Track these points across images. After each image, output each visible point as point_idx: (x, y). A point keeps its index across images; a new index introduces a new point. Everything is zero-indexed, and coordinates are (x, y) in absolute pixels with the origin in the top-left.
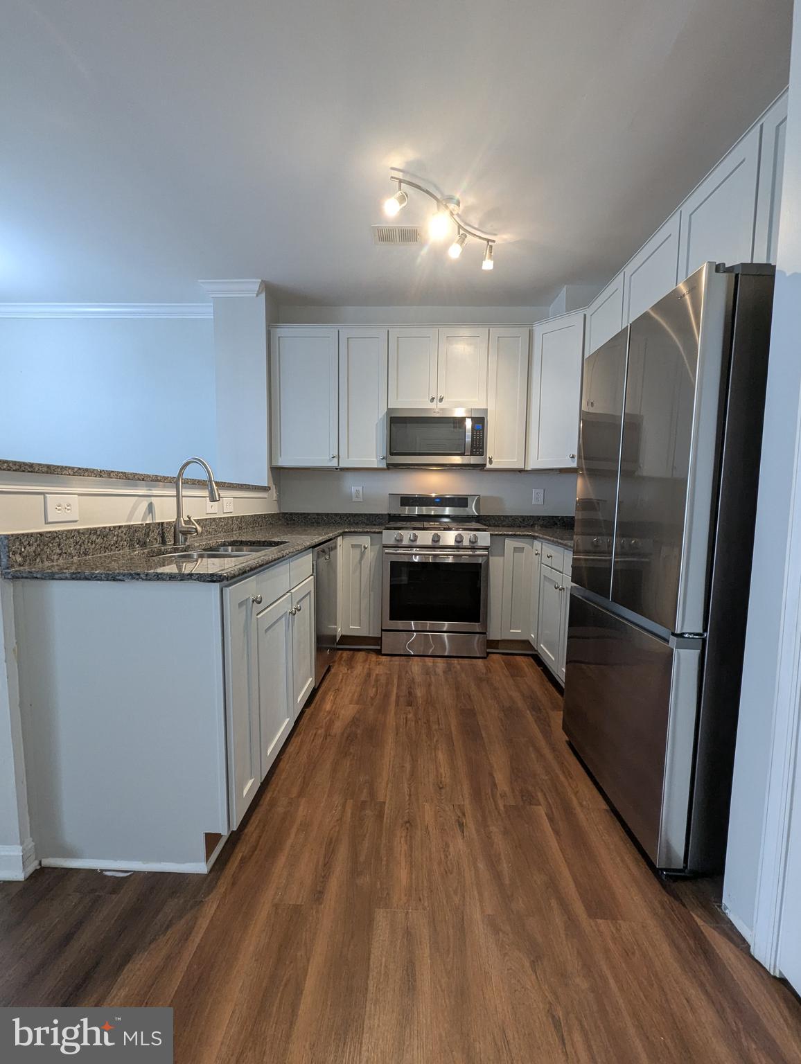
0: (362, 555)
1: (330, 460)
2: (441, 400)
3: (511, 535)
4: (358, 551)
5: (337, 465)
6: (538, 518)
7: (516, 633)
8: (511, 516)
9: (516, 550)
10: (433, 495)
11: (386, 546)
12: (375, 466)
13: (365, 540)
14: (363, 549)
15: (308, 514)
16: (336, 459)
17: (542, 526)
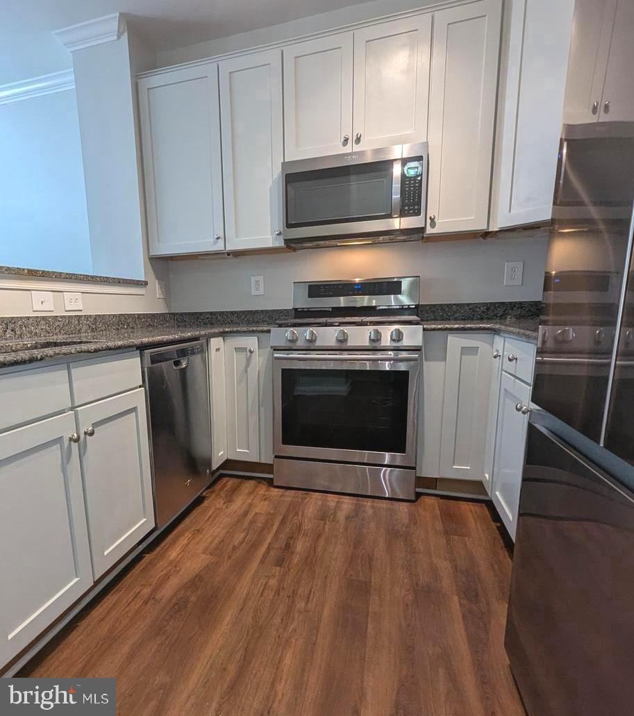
0: (249, 360)
1: (215, 243)
2: (358, 140)
3: (457, 329)
4: (243, 356)
5: (223, 249)
6: (512, 305)
7: (462, 470)
8: (468, 305)
9: (465, 351)
10: (357, 280)
11: (276, 349)
12: (270, 245)
13: (251, 342)
14: (249, 354)
15: (201, 314)
16: (221, 242)
17: (519, 317)
